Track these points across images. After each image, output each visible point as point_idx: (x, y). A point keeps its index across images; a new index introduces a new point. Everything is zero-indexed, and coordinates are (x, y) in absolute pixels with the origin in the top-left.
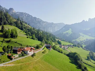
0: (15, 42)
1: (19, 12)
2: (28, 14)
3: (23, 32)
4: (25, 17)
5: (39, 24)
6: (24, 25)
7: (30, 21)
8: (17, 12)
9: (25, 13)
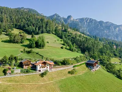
0: (37, 54)
1: (79, 19)
2: (91, 19)
3: (61, 41)
4: (86, 24)
5: (107, 31)
6: (69, 33)
7: (93, 29)
8: (76, 20)
9: (87, 18)
